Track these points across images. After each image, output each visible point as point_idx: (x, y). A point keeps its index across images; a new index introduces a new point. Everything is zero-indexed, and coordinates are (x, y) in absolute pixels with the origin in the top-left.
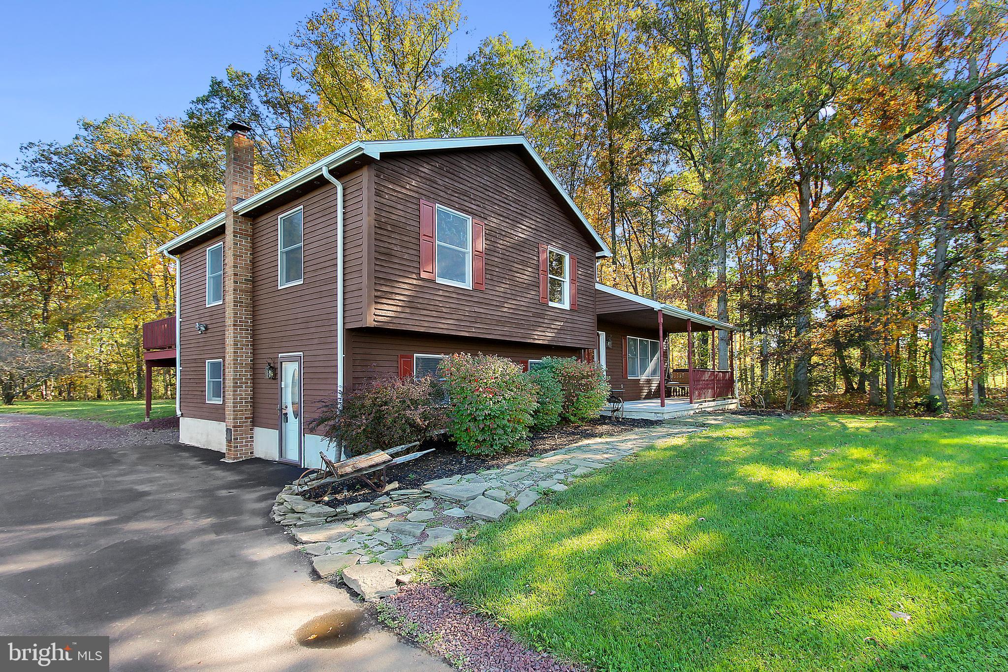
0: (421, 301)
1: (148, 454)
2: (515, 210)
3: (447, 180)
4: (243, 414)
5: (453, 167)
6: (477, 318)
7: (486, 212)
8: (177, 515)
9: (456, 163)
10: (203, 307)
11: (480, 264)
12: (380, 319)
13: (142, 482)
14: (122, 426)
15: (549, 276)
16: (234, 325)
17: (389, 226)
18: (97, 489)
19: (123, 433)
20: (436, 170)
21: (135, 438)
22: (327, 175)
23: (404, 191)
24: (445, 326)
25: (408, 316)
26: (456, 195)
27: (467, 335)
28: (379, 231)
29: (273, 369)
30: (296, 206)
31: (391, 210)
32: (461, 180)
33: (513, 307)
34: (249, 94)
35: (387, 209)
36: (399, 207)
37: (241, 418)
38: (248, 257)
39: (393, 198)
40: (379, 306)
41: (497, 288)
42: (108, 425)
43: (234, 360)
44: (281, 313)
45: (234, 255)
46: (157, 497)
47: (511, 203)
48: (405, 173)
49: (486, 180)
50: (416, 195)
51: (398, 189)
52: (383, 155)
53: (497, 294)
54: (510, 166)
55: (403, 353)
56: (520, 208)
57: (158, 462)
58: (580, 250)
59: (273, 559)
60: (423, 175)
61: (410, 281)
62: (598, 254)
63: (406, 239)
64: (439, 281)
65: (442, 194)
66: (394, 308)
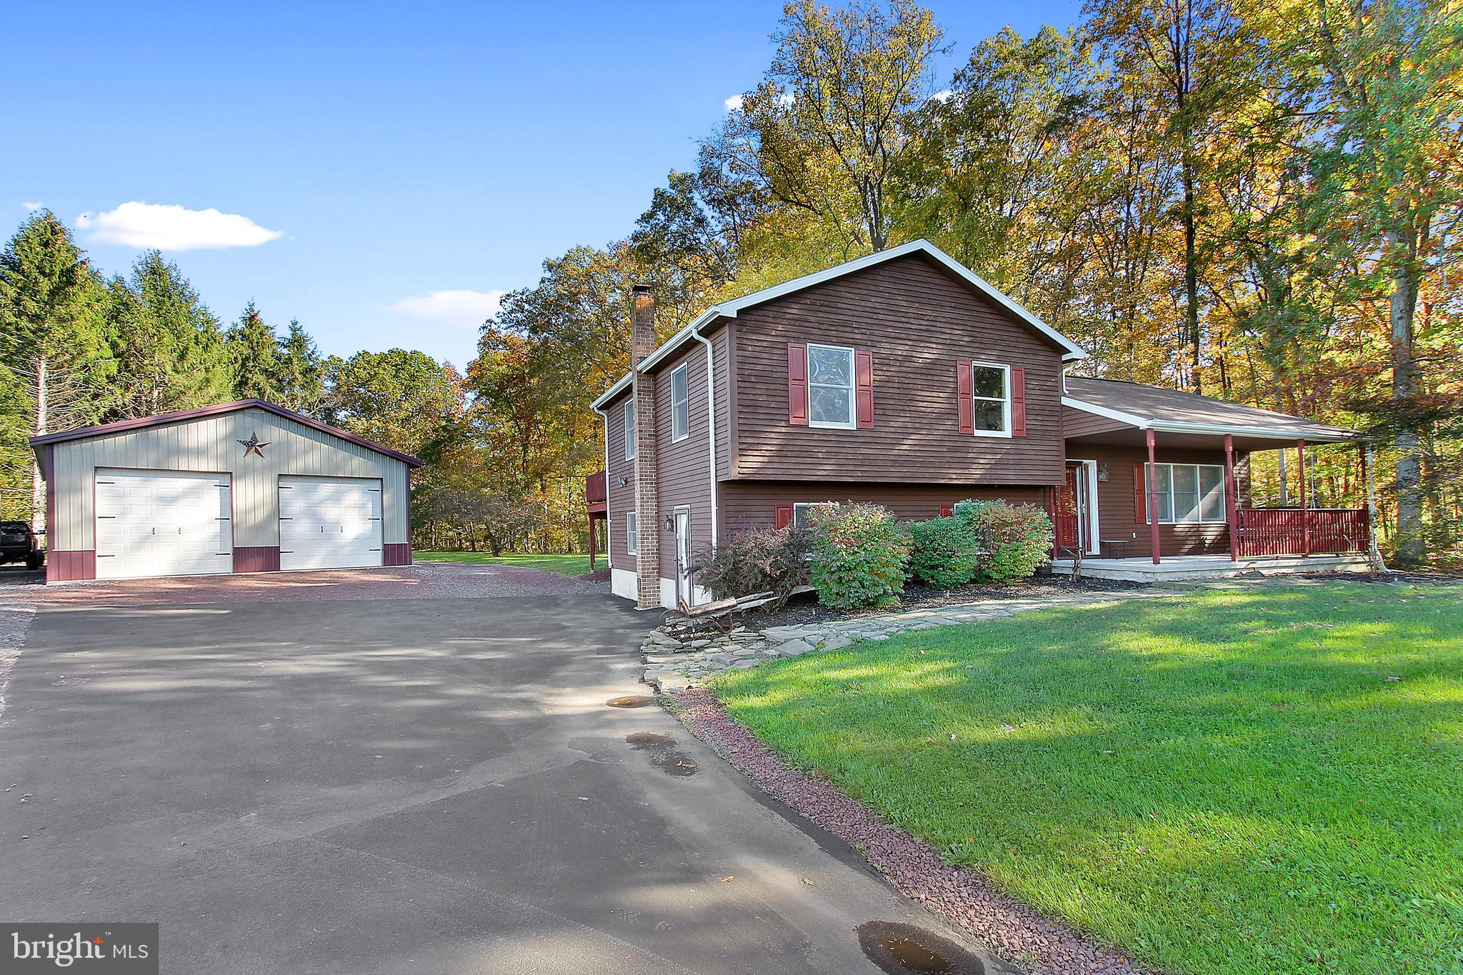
0: (791, 448)
1: (583, 601)
2: (918, 327)
3: (821, 315)
4: (650, 565)
5: (829, 298)
6: (865, 460)
7: (875, 338)
8: (579, 642)
9: (833, 293)
10: (623, 461)
11: (866, 400)
12: (745, 471)
13: (568, 620)
14: (572, 578)
15: (974, 398)
16: (640, 480)
17: (753, 378)
18: (538, 622)
19: (572, 583)
20: (806, 307)
21: (580, 587)
22: (697, 337)
23: (769, 338)
24: (824, 472)
25: (776, 465)
26: (833, 328)
27: (851, 480)
28: (742, 385)
29: (671, 521)
30: (680, 364)
31: (756, 361)
32: (839, 311)
33: (916, 442)
34: (692, 198)
35: (751, 360)
36: (764, 355)
37: (649, 569)
38: (650, 413)
39: (758, 349)
40: (744, 459)
41: (892, 424)
42: (562, 576)
43: (641, 513)
44: (676, 467)
45: (639, 412)
46: (573, 630)
47: (912, 321)
48: (770, 320)
49: (875, 302)
50: (784, 340)
51: (762, 338)
52: (739, 312)
53: (892, 430)
54: (909, 277)
55: (782, 503)
56: (926, 323)
57: (587, 607)
58: (1031, 356)
59: (623, 669)
60: (790, 316)
61: (778, 430)
62: (1065, 358)
63: (772, 387)
64: (813, 424)
65: (815, 331)
66: (761, 459)
